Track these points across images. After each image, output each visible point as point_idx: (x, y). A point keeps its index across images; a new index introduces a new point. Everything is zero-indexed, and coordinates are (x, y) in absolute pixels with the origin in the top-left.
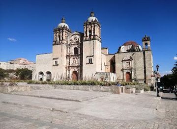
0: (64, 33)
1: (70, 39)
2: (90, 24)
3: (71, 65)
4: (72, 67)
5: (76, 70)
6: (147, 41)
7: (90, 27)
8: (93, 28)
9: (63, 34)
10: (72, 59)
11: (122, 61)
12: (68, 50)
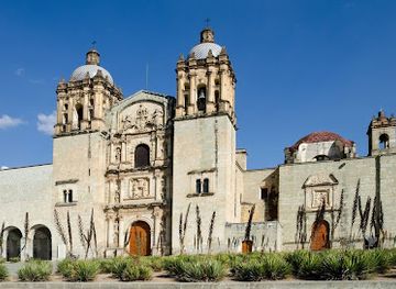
0: (99, 98)
1: (122, 116)
2: (203, 64)
3: (123, 203)
4: (128, 207)
5: (146, 216)
6: (386, 126)
7: (201, 72)
8: (213, 78)
9: (92, 101)
10: (126, 181)
11: (304, 187)
12: (114, 153)
